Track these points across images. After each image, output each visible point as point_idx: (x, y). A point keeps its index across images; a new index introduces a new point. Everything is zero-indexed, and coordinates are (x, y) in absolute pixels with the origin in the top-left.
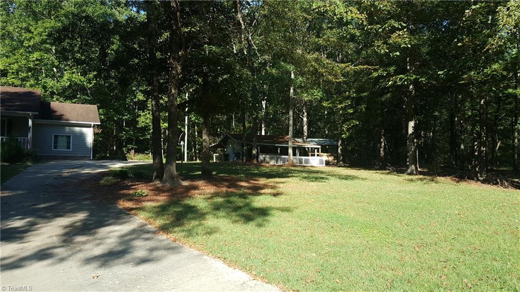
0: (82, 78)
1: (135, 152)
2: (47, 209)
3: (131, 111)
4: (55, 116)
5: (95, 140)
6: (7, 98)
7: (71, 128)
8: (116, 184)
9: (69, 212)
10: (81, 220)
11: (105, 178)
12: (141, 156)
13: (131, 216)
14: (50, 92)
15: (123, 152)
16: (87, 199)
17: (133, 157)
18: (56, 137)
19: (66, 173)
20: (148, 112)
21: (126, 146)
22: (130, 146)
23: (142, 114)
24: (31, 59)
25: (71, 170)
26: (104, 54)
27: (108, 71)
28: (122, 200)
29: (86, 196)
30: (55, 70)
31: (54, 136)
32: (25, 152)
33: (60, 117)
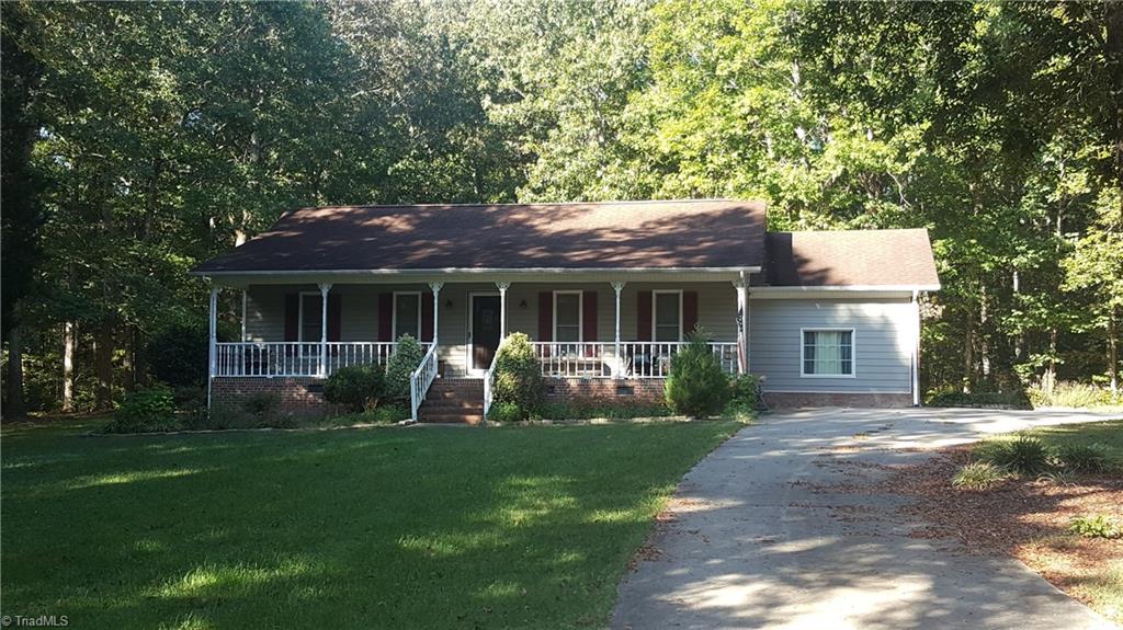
0: (881, 148)
1: (1059, 378)
2: (806, 559)
3: (1036, 236)
4: (807, 273)
5: (924, 344)
6: (681, 233)
7: (853, 306)
8: (1004, 489)
9: (865, 574)
10: (911, 604)
11: (969, 469)
12: (1078, 392)
13: (1072, 604)
14: (790, 202)
15: (1017, 378)
16: (915, 535)
17: (1053, 398)
18: (810, 336)
19: (845, 446)
20: (1100, 233)
21: (1023, 359)
22: (1039, 360)
23: (1078, 244)
24: (737, 113)
25: (860, 440)
26: (950, 61)
27: (966, 111)
28: (1034, 546)
29: (914, 526)
30: (801, 132)
31: (806, 333)
32: (732, 384)
33: (821, 277)
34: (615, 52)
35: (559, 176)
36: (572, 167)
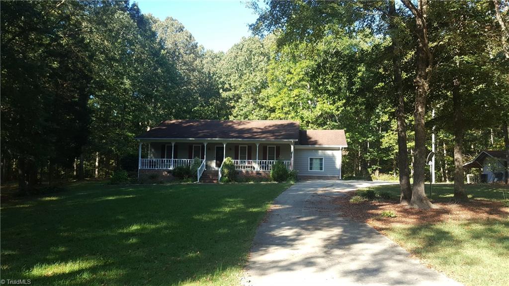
0: (332, 107)
1: (380, 172)
2: (308, 222)
3: (374, 132)
4: (310, 142)
5: (343, 162)
6: (276, 130)
7: (323, 151)
8: (364, 203)
9: (325, 227)
10: (337, 235)
11: (354, 198)
12: (385, 176)
13: (382, 235)
14: (306, 121)
15: (368, 172)
16: (339, 216)
17: (378, 178)
18: (311, 159)
19: (320, 191)
20: (392, 132)
21: (370, 167)
22: (374, 167)
23: (386, 135)
24: (292, 96)
25: (325, 189)
26: (351, 83)
27: (355, 98)
28: (372, 219)
29: (339, 213)
30: (309, 102)
32: (289, 173)
33: (315, 143)
34: (258, 78)
35: (242, 113)
36: (245, 110)
